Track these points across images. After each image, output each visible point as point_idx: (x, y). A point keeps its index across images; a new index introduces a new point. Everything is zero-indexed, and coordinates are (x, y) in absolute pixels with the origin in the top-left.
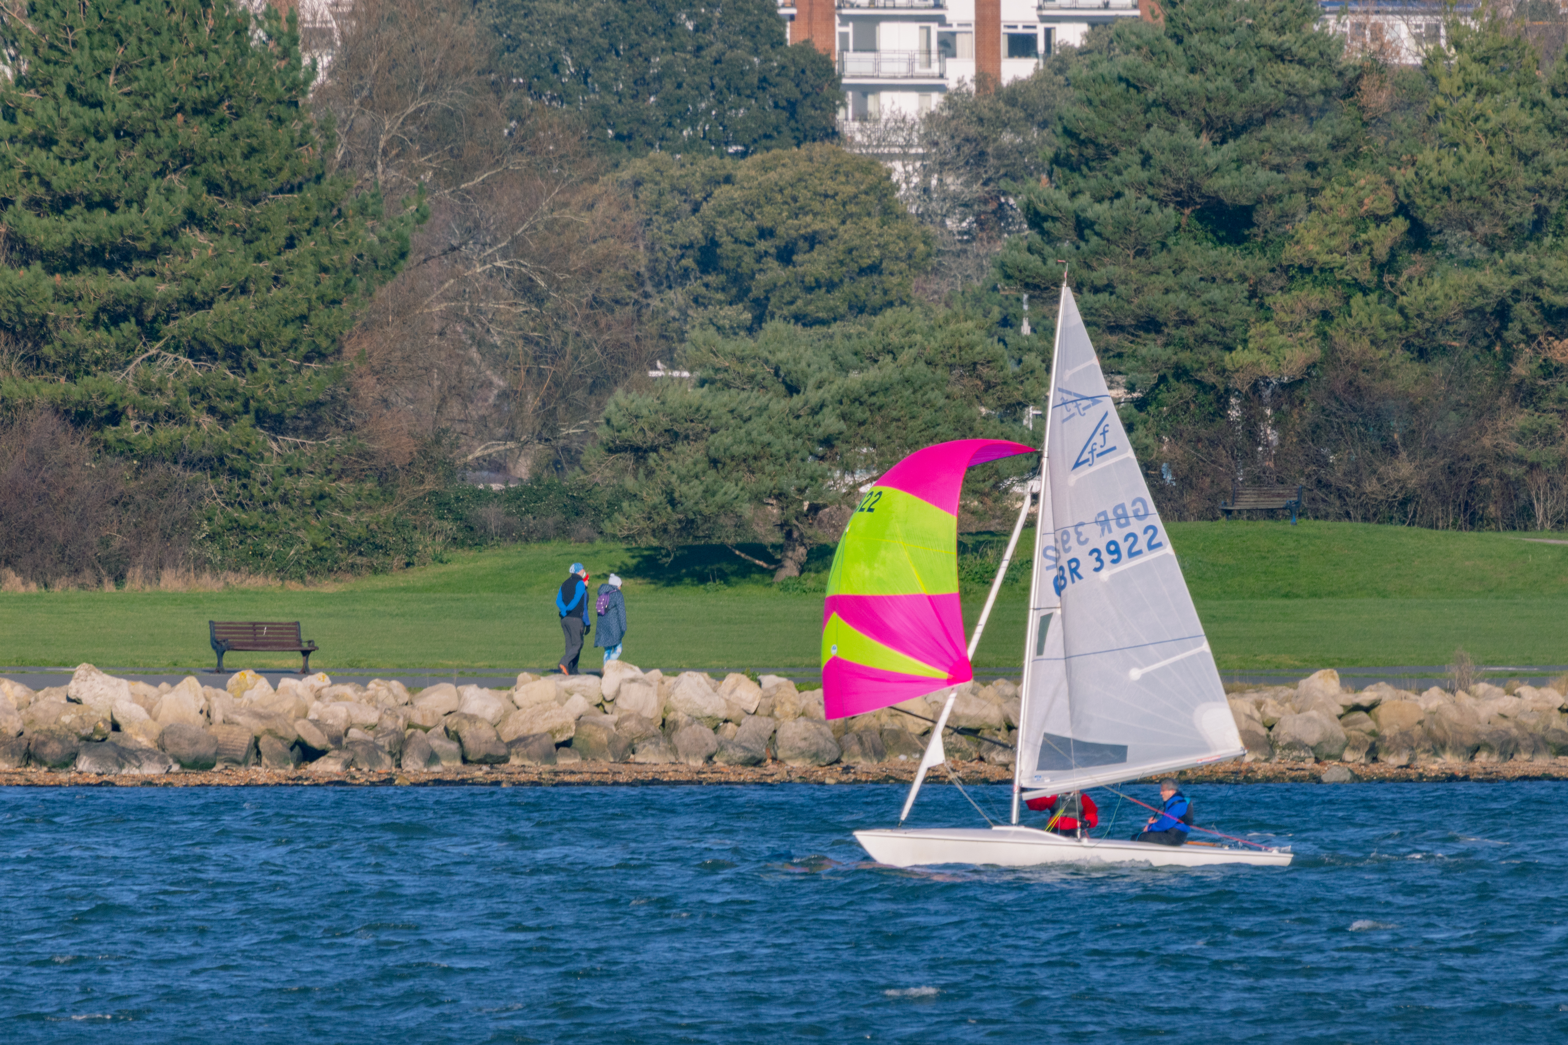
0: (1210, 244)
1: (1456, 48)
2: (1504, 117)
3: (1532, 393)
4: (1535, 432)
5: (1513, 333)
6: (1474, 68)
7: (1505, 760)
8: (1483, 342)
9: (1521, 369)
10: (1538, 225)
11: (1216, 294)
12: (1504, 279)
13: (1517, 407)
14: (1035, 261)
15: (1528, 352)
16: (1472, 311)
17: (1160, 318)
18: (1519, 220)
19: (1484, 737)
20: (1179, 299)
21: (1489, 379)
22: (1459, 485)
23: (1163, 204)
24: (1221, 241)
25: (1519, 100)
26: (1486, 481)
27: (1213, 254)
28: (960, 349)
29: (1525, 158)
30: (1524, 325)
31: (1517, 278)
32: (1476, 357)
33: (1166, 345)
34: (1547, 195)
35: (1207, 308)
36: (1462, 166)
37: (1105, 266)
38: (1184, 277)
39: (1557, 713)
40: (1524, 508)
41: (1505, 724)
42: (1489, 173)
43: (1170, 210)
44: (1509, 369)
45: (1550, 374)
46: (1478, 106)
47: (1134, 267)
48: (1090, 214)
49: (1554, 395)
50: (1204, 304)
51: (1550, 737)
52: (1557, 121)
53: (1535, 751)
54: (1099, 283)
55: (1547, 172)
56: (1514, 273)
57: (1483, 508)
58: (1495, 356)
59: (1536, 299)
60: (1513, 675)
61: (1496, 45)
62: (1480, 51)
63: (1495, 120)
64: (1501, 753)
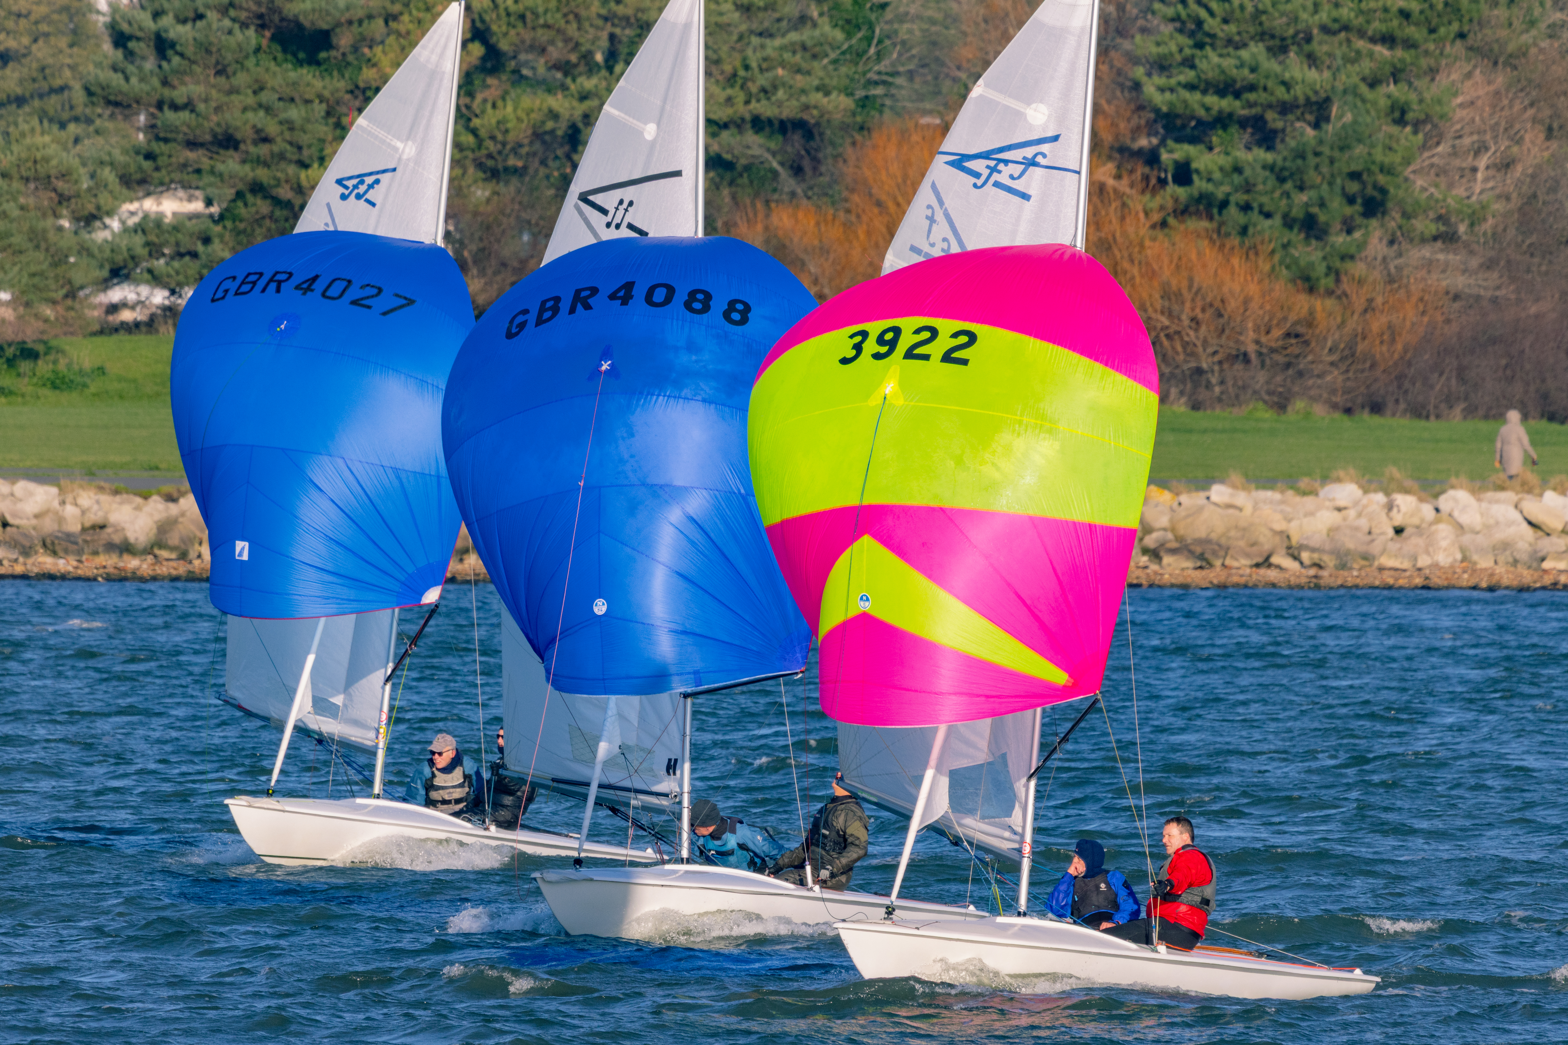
0: (290, 66)
10: (611, 52)
11: (294, 113)
14: (117, 79)
16: (542, 134)
17: (238, 136)
20: (258, 118)
23: (244, 25)
24: (300, 63)
27: (293, 75)
28: (35, 162)
33: (244, 162)
35: (285, 127)
37: (185, 84)
38: (264, 97)
43: (251, 32)
47: (214, 86)
48: (172, 35)
50: (281, 123)
54: (181, 100)
56: (584, 98)
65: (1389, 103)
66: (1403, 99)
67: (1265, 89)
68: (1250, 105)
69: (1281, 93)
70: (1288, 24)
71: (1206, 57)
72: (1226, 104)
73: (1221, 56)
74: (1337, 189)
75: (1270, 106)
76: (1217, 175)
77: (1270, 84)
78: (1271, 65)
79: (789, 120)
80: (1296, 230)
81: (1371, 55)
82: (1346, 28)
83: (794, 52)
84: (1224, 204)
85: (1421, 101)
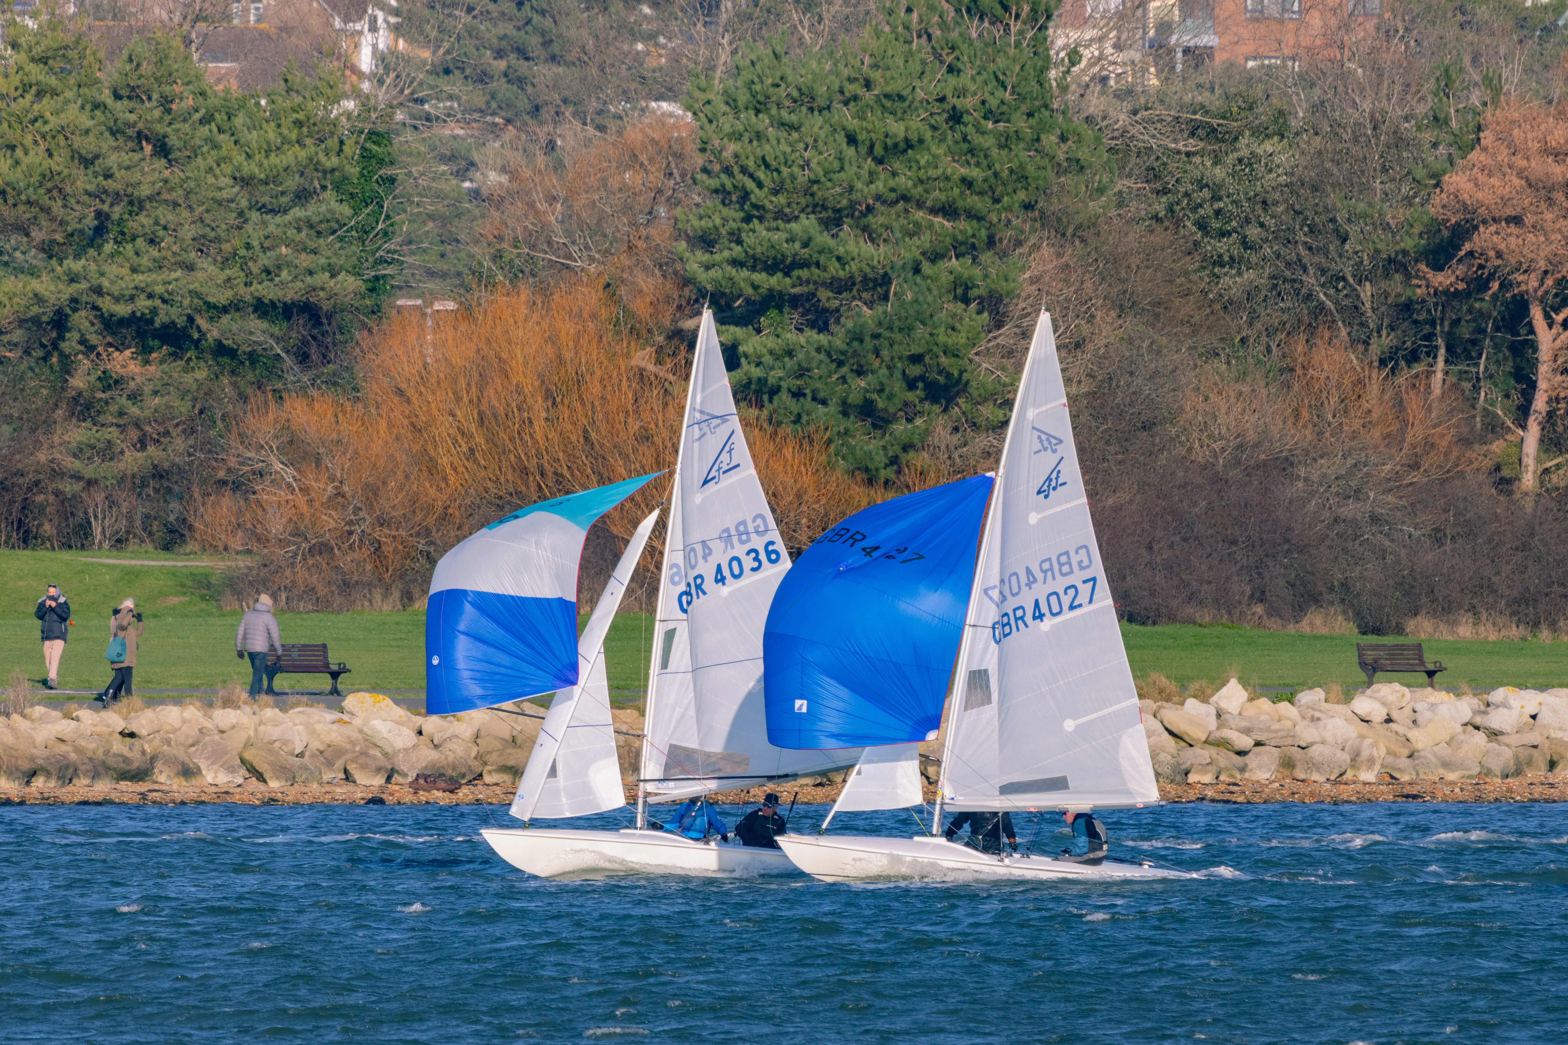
1: (13, 47)
2: (63, 119)
3: (88, 407)
4: (93, 447)
5: (70, 344)
6: (32, 68)
7: (63, 785)
8: (39, 353)
9: (78, 382)
10: (100, 230)
12: (61, 286)
13: (74, 420)
15: (85, 363)
16: (26, 321)
18: (78, 226)
19: (41, 762)
21: (45, 392)
22: (12, 502)
25: (80, 102)
26: (40, 498)
29: (87, 162)
30: (83, 335)
31: (75, 287)
32: (31, 369)
34: (109, 201)
36: (19, 169)
39: (119, 737)
40: (81, 525)
41: (64, 748)
42: (47, 176)
44: (66, 381)
45: (110, 386)
46: (36, 107)
49: (114, 408)
51: (111, 762)
52: (119, 123)
53: (95, 776)
55: (108, 176)
56: (72, 280)
57: (38, 526)
58: (51, 367)
59: (95, 308)
60: (70, 698)
61: (55, 45)
62: (38, 51)
63: (54, 122)
64: (59, 778)
65: (952, 278)
66: (966, 274)
67: (818, 265)
68: (800, 282)
69: (834, 268)
70: (841, 195)
71: (754, 231)
72: (775, 281)
73: (768, 229)
74: (898, 374)
75: (824, 284)
76: (768, 359)
77: (822, 259)
78: (824, 239)
79: (293, 303)
80: (852, 418)
81: (931, 226)
82: (905, 198)
83: (299, 230)
84: (774, 391)
85: (986, 276)
